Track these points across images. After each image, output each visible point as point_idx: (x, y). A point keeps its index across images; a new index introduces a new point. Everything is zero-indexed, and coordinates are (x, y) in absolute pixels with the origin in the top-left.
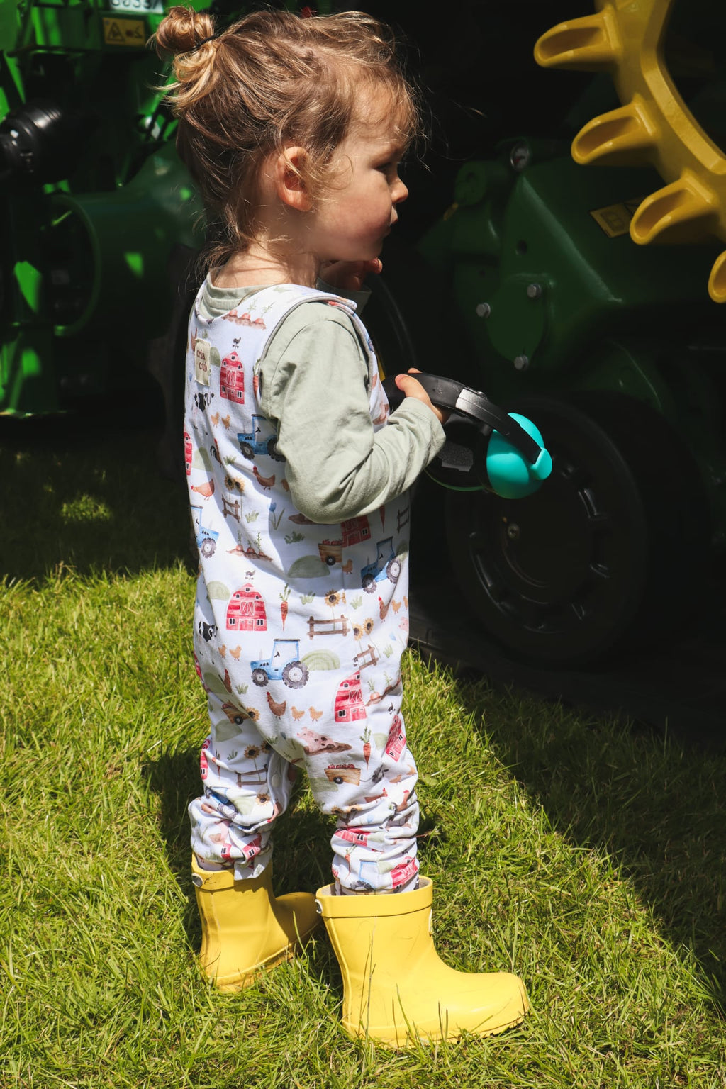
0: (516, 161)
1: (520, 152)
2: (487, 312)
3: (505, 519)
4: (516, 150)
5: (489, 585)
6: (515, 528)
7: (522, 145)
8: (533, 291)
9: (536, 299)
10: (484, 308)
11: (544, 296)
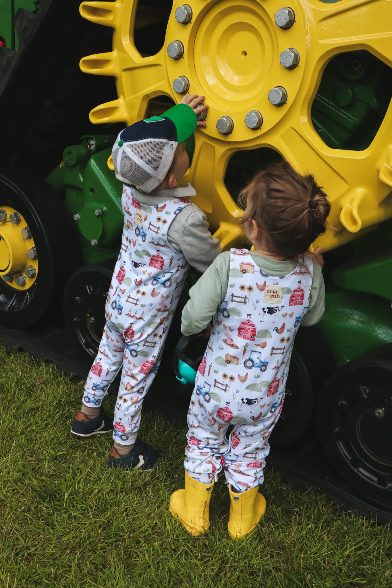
0: (90, 146)
1: (92, 142)
2: (78, 219)
3: (88, 315)
4: (90, 141)
5: (83, 341)
6: (93, 319)
7: (92, 139)
8: (97, 212)
9: (99, 216)
10: (77, 216)
11: (102, 215)
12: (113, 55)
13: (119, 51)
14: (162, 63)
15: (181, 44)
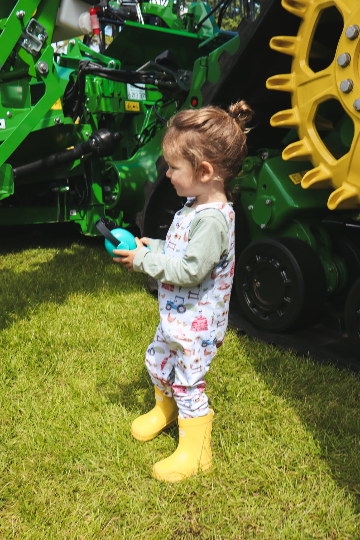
0: (264, 157)
1: (265, 154)
3: (255, 280)
4: (263, 153)
5: (249, 302)
6: (259, 283)
7: (266, 151)
8: (268, 202)
9: (269, 205)
10: (251, 207)
11: (272, 204)
12: (292, 76)
13: (297, 73)
14: (332, 73)
15: (348, 56)
